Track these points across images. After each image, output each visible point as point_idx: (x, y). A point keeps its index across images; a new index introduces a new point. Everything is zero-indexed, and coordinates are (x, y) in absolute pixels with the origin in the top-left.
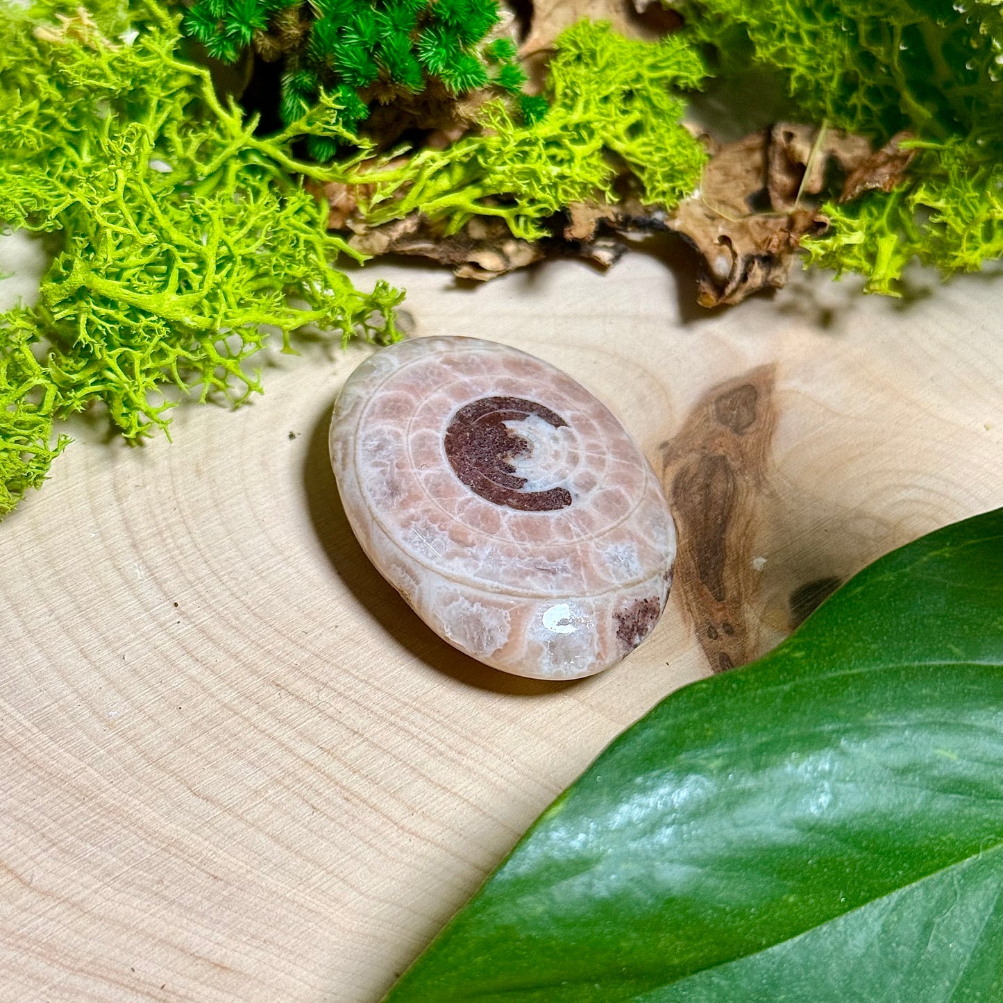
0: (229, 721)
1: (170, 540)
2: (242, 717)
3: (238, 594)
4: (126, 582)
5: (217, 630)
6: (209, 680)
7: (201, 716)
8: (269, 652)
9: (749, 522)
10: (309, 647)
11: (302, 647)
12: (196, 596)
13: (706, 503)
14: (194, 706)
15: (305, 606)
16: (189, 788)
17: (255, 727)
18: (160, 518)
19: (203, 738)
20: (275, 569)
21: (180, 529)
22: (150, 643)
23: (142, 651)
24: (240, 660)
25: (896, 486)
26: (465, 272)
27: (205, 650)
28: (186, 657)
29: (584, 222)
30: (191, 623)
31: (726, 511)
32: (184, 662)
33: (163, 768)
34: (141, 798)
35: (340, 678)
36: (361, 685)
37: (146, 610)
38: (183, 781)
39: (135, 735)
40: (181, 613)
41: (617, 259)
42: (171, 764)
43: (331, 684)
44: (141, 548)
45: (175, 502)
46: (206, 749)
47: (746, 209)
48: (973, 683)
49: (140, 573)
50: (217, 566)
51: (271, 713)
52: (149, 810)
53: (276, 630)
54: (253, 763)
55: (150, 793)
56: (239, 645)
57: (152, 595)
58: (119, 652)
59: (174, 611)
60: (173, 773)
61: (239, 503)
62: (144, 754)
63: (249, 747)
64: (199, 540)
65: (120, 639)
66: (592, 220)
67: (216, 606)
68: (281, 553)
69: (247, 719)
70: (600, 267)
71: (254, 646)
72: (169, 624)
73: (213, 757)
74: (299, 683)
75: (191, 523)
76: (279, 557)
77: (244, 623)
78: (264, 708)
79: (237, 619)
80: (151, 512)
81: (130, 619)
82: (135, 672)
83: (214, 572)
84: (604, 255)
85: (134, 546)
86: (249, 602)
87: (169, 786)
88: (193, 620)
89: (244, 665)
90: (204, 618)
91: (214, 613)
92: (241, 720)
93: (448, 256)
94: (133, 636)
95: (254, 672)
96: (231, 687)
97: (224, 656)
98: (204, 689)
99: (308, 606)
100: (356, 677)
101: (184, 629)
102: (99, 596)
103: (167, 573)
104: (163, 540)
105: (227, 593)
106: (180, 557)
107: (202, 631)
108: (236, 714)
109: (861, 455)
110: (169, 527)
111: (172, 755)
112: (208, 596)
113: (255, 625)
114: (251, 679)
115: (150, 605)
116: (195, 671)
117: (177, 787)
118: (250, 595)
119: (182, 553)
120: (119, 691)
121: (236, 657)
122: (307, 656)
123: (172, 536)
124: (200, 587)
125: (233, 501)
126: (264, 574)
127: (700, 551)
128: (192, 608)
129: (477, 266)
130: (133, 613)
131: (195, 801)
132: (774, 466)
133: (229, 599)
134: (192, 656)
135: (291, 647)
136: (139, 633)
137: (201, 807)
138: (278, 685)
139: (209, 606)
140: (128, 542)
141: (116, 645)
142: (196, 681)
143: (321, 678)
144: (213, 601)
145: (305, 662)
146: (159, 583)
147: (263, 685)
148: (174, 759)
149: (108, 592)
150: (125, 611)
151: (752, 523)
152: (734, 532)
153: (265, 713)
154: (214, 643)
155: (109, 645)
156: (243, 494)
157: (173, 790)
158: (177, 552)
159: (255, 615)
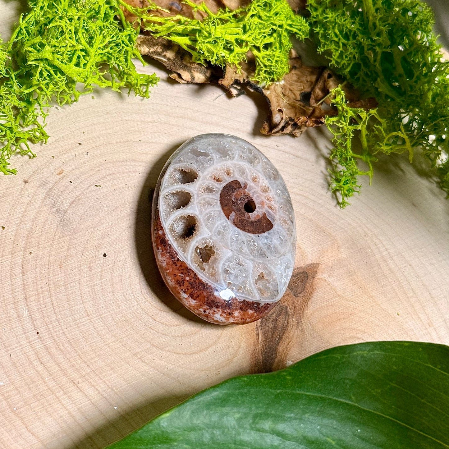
0: (50, 397)
1: (41, 299)
2: (56, 396)
3: (66, 333)
4: (18, 317)
5: (53, 350)
6: (45, 374)
7: (38, 392)
8: (73, 365)
9: (289, 342)
10: (91, 366)
11: (88, 366)
12: (48, 330)
13: (274, 328)
14: (36, 386)
15: (93, 345)
16: (26, 427)
17: (60, 402)
18: (40, 286)
19: (37, 403)
20: (84, 323)
21: (47, 294)
22: (23, 350)
23: (19, 354)
24: (60, 367)
25: (355, 337)
26: (174, 76)
27: (46, 359)
28: (37, 360)
29: (229, 79)
30: (43, 343)
31: (281, 334)
32: (36, 363)
33: (17, 415)
34: (5, 428)
35: (101, 385)
36: (110, 390)
37: (25, 333)
38: (24, 423)
39: (8, 396)
40: (40, 338)
42: (21, 413)
43: (97, 387)
44: (28, 301)
45: (47, 280)
46: (37, 409)
48: (354, 414)
49: (26, 313)
50: (59, 317)
51: (68, 396)
52: (7, 434)
53: (78, 355)
54: (56, 420)
55: (9, 426)
56: (61, 358)
57: (29, 326)
58: (9, 352)
59: (37, 336)
60: (21, 418)
61: (75, 286)
62: (10, 406)
63: (56, 411)
64: (55, 302)
65: (11, 345)
67: (55, 337)
68: (88, 316)
69: (57, 398)
71: (68, 361)
72: (33, 342)
73: (39, 414)
74: (83, 384)
75: (52, 292)
76: (87, 318)
77: (65, 348)
78: (66, 393)
79: (63, 346)
80: (36, 282)
81: (17, 336)
82: (14, 364)
83: (58, 320)
84: (234, 92)
85: (26, 299)
86: (70, 338)
87: (18, 425)
88: (44, 342)
89: (61, 370)
90: (49, 342)
91: (53, 341)
92: (55, 397)
93: (170, 67)
94: (16, 345)
95: (65, 374)
96: (54, 380)
97: (54, 364)
98: (42, 379)
99: (95, 345)
100: (108, 386)
101: (39, 346)
102: (5, 322)
103: (37, 316)
104: (39, 298)
105: (62, 331)
106: (44, 309)
107: (47, 349)
108: (53, 394)
109: (344, 318)
110: (43, 292)
111: (22, 409)
112: (53, 331)
113: (70, 351)
114: (63, 377)
115: (26, 331)
116: (40, 368)
117: (21, 426)
118: (71, 335)
119: (45, 307)
120: (5, 372)
121: (59, 365)
122: (89, 371)
123: (43, 297)
124: (50, 326)
125: (73, 284)
126: (79, 325)
127: (266, 352)
128: (45, 336)
129: (180, 76)
130: (19, 333)
131: (27, 434)
132: (307, 316)
133: (62, 335)
134: (40, 361)
135: (83, 365)
136: (19, 344)
137: (30, 438)
138: (74, 383)
139: (52, 337)
140: (23, 296)
141: (8, 348)
142: (39, 373)
143: (93, 383)
144: (55, 334)
145: (88, 373)
146: (33, 320)
147: (67, 381)
148: (23, 411)
149: (10, 320)
150: (15, 332)
151: (291, 343)
152: (282, 345)
153: (65, 396)
154: (51, 356)
155: (5, 348)
156: (78, 282)
157: (19, 427)
158: (43, 306)
159: (71, 345)
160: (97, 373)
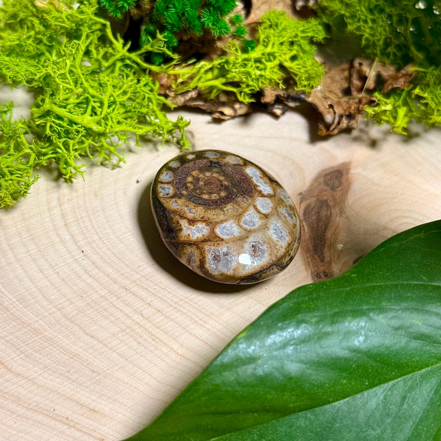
0: (103, 303)
1: (82, 224)
2: (110, 302)
3: (110, 249)
4: (61, 241)
5: (100, 264)
6: (95, 285)
7: (91, 300)
8: (123, 274)
9: (336, 229)
10: (141, 273)
11: (137, 273)
12: (92, 248)
13: (318, 220)
14: (88, 296)
15: (140, 255)
16: (84, 332)
17: (115, 307)
18: (78, 214)
19: (91, 310)
21: (86, 219)
22: (70, 267)
23: (66, 271)
24: (110, 277)
25: (401, 216)
26: (217, 115)
27: (95, 272)
28: (86, 274)
29: (270, 96)
30: (89, 260)
31: (326, 224)
32: (85, 277)
33: (73, 322)
34: (63, 334)
36: (162, 290)
37: (70, 253)
38: (81, 328)
39: (62, 307)
40: (85, 255)
41: (283, 113)
42: (76, 321)
43: (149, 289)
44: (69, 226)
45: (85, 208)
46: (92, 315)
47: (340, 95)
49: (68, 237)
50: (102, 236)
51: (122, 301)
52: (66, 340)
53: (126, 265)
54: (113, 322)
55: (67, 333)
56: (109, 270)
57: (72, 247)
58: (56, 271)
59: (82, 254)
60: (77, 325)
61: (113, 209)
62: (65, 316)
63: (111, 315)
64: (95, 224)
65: (57, 265)
66: (273, 95)
67: (100, 253)
69: (111, 303)
70: (276, 117)
71: (116, 271)
72: (79, 260)
73: (95, 318)
74: (135, 288)
75: (91, 217)
76: (129, 233)
77: (112, 261)
78: (119, 298)
79: (109, 259)
80: (74, 211)
81: (62, 257)
82: (63, 280)
83: (100, 239)
84: (278, 112)
85: (66, 225)
86: (115, 252)
87: (75, 330)
88: (90, 258)
89: (111, 279)
90: (95, 258)
91: (99, 256)
93: (210, 108)
94: (63, 264)
95: (115, 282)
96: (105, 288)
97: (103, 275)
98: (93, 289)
100: (160, 287)
101: (86, 262)
102: (49, 246)
103: (79, 238)
104: (79, 223)
105: (106, 248)
106: (86, 231)
107: (93, 263)
108: (106, 300)
109: (387, 202)
110: (82, 218)
111: (77, 317)
112: (97, 248)
113: (117, 262)
114: (114, 285)
115: (71, 251)
116: (90, 280)
117: (78, 331)
118: (116, 249)
119: (87, 229)
120: (56, 288)
121: (108, 276)
122: (139, 277)
123: (83, 222)
124: (94, 245)
125: (111, 208)
126: (122, 240)
127: (314, 240)
128: (90, 253)
129: (222, 113)
130: (64, 254)
131: (86, 337)
132: (349, 205)
133: (106, 250)
134: (89, 274)
135: (132, 273)
136: (66, 263)
137: (89, 340)
138: (126, 289)
139: (98, 253)
140: (63, 223)
141: (55, 268)
142: (89, 285)
143: (145, 286)
144: (99, 251)
145: (138, 279)
146: (76, 242)
147: (119, 288)
148: (78, 318)
149: (53, 244)
150: (60, 253)
151: (338, 229)
152: (330, 233)
153: (119, 301)
154: (99, 269)
155: (52, 267)
156: (115, 206)
157: (77, 332)
158: (84, 229)
159: (117, 258)
160: (148, 277)
